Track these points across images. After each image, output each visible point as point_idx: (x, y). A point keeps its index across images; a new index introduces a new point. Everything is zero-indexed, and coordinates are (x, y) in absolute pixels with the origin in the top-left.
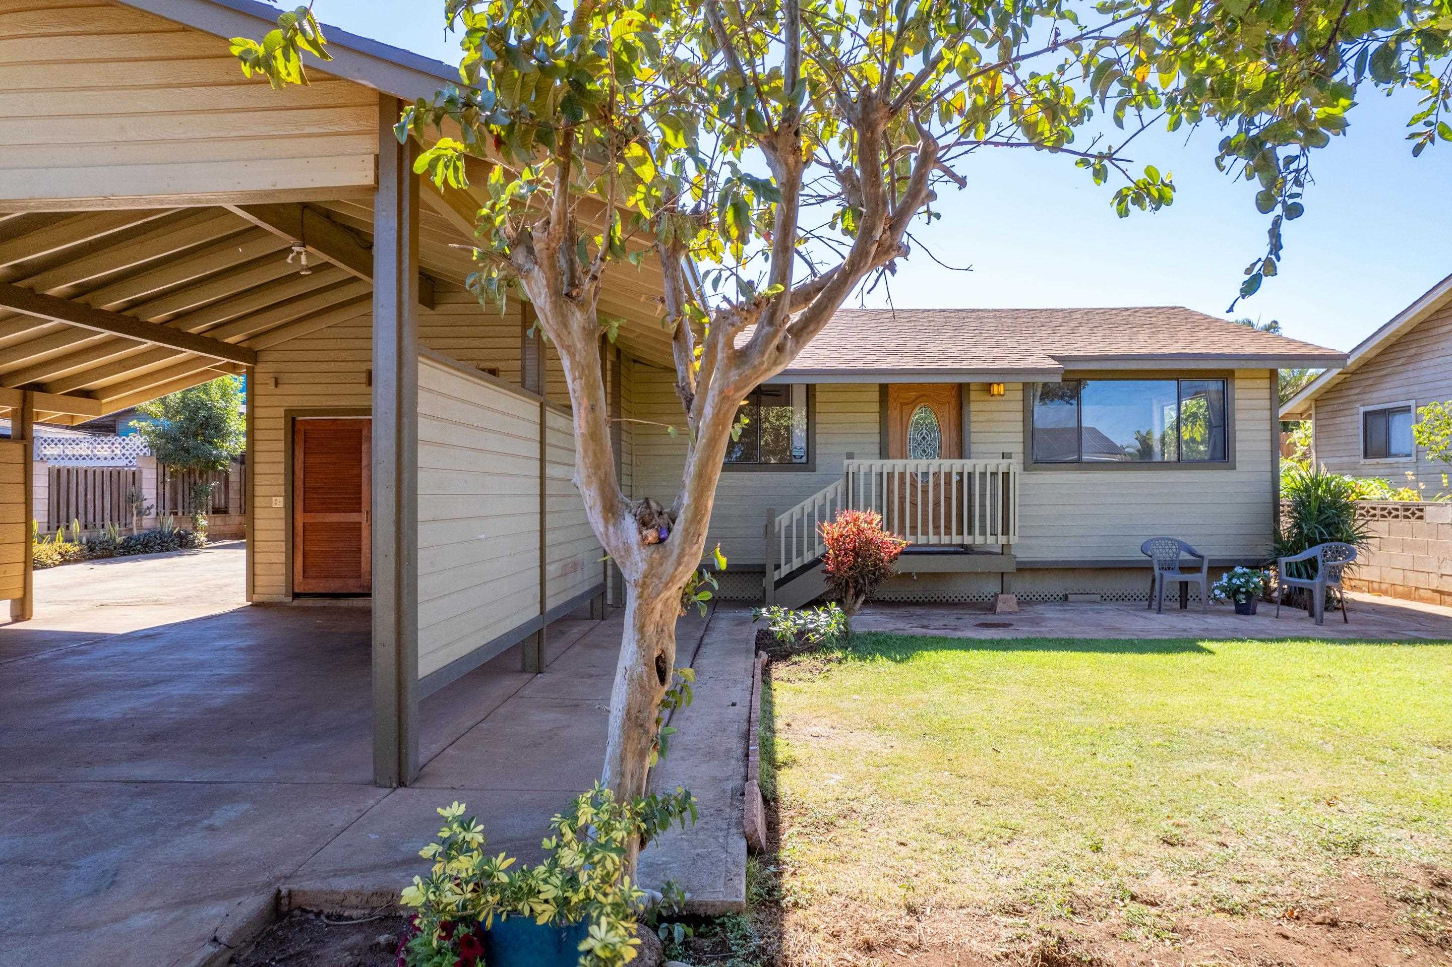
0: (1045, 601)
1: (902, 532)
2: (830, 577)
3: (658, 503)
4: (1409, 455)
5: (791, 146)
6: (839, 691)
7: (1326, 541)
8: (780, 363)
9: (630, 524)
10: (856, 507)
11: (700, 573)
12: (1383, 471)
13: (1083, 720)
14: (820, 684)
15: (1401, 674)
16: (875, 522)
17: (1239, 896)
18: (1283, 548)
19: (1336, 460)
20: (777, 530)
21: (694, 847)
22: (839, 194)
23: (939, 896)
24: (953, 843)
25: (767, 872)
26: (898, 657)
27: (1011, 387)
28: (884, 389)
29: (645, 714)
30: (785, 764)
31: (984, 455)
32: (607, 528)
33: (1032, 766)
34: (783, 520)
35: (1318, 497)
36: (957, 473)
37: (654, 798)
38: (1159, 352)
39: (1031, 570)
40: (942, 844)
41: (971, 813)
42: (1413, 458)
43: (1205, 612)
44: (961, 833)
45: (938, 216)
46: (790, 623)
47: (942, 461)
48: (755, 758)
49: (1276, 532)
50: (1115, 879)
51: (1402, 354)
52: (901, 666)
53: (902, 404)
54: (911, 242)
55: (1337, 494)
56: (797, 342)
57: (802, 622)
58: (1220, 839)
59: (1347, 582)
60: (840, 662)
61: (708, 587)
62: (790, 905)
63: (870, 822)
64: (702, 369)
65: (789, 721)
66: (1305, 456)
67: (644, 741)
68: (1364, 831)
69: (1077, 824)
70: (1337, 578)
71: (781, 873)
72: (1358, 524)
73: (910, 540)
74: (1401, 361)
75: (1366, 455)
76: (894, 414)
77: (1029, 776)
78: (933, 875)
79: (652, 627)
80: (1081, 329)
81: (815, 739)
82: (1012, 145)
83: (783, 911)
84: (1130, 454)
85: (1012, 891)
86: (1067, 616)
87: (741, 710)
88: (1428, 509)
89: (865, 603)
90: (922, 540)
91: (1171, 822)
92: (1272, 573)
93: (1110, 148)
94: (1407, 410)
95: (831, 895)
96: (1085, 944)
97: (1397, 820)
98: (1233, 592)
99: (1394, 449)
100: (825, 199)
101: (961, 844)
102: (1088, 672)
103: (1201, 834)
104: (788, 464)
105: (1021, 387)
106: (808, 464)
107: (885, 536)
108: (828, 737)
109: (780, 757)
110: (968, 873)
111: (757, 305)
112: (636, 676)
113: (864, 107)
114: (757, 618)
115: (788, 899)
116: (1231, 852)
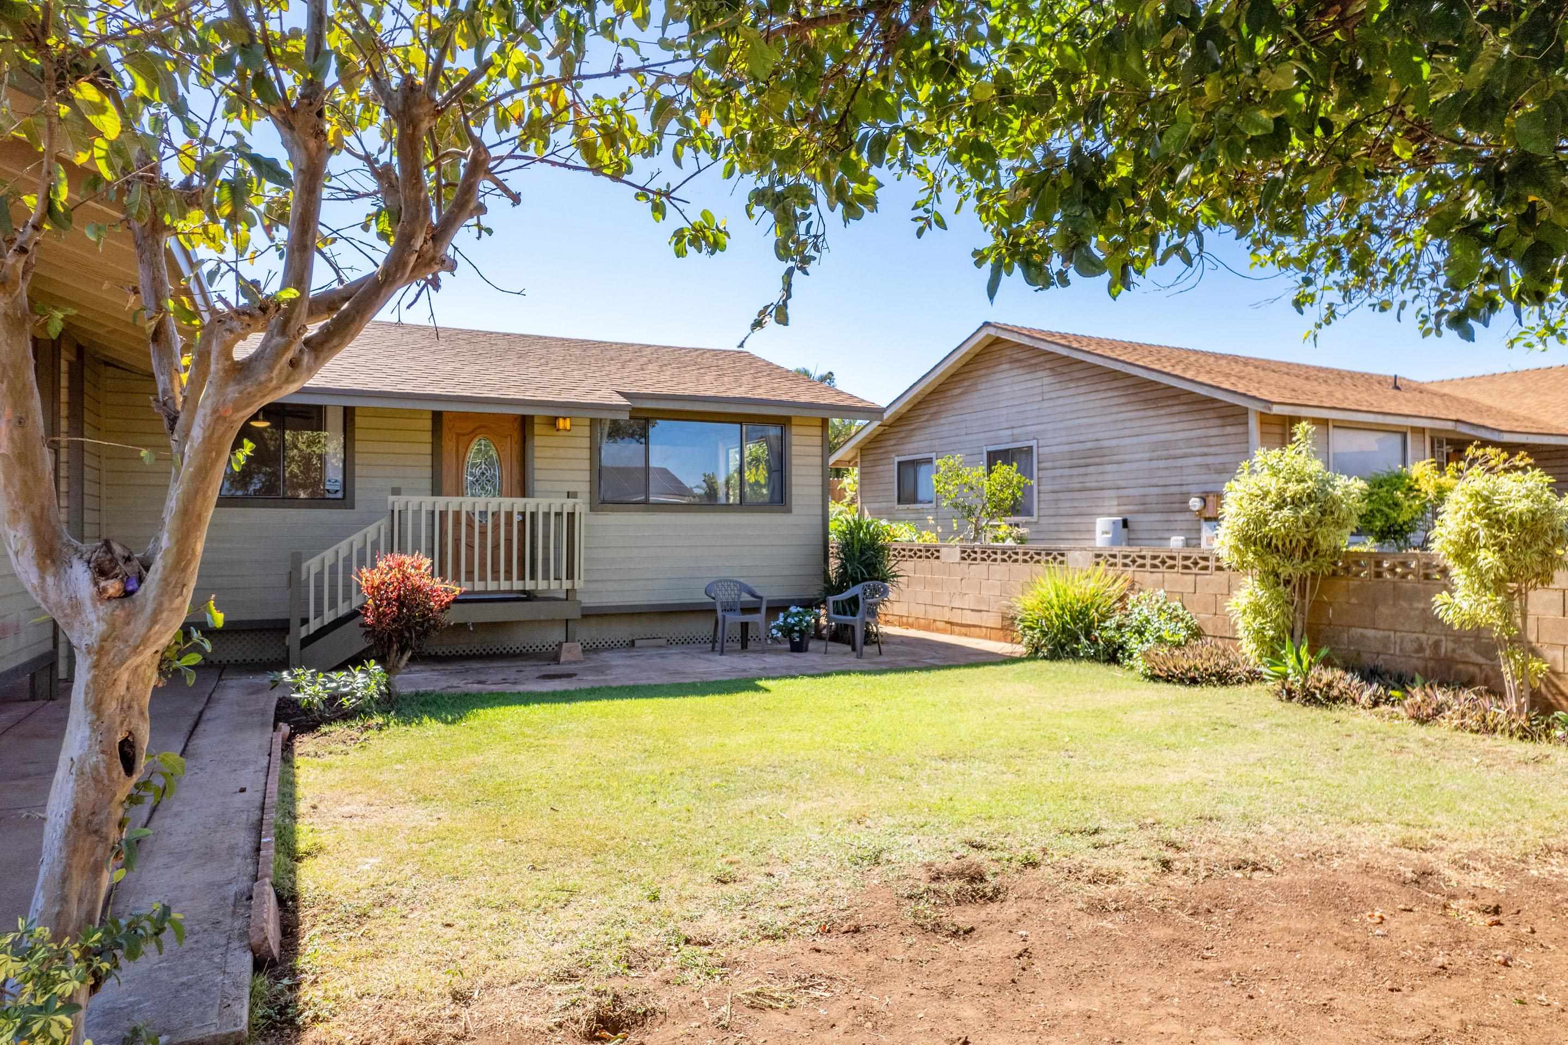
0: (611, 647)
1: (456, 577)
2: (370, 631)
3: (124, 547)
4: (931, 502)
5: (313, 127)
6: (378, 761)
7: (865, 580)
8: (294, 381)
9: (80, 575)
10: (402, 550)
11: (186, 630)
12: (912, 516)
13: (644, 768)
14: (355, 756)
15: (919, 698)
16: (424, 567)
17: (782, 920)
18: (831, 589)
19: (876, 505)
20: (304, 577)
21: (177, 976)
22: (375, 193)
23: (488, 977)
24: (505, 915)
25: (279, 986)
26: (450, 718)
27: (579, 421)
28: (437, 417)
29: (102, 817)
30: (308, 854)
31: (547, 494)
32: (43, 579)
33: (591, 822)
34: (312, 566)
35: (860, 540)
36: (519, 513)
37: (115, 923)
38: (724, 395)
39: (598, 616)
40: (493, 918)
41: (526, 880)
42: (934, 505)
43: (763, 652)
44: (515, 904)
45: (490, 232)
46: (318, 688)
47: (502, 499)
48: (269, 852)
49: (826, 572)
50: (671, 926)
51: (927, 411)
52: (452, 727)
53: (458, 435)
54: (458, 255)
55: (874, 537)
56: (317, 358)
57: (334, 685)
58: (768, 870)
59: (883, 618)
60: (380, 729)
61: (197, 648)
62: (309, 1020)
63: (412, 906)
64: (190, 380)
65: (315, 802)
66: (853, 501)
67: (100, 851)
68: (884, 842)
69: (635, 875)
70: (873, 613)
71: (298, 985)
72: (891, 565)
73: (466, 587)
74: (926, 417)
75: (899, 502)
76: (449, 444)
77: (588, 833)
78: (483, 953)
79: (114, 704)
80: (650, 366)
81: (347, 821)
82: (569, 167)
83: (299, 1029)
84: (700, 496)
85: (567, 956)
86: (633, 662)
87: (254, 796)
88: (943, 550)
89: (412, 660)
90: (479, 586)
91: (724, 860)
92: (823, 612)
93: (668, 185)
94: (929, 461)
95: (361, 998)
96: (640, 996)
97: (910, 828)
98: (787, 631)
99: (921, 496)
100: (357, 196)
101: (514, 916)
102: (651, 718)
103: (752, 868)
104: (319, 500)
105: (588, 422)
106: (346, 499)
107: (437, 583)
108: (363, 816)
109: (302, 846)
110: (520, 946)
111: (264, 309)
112: (87, 769)
113: (406, 99)
114: (275, 684)
115: (306, 1014)
116: (776, 880)
